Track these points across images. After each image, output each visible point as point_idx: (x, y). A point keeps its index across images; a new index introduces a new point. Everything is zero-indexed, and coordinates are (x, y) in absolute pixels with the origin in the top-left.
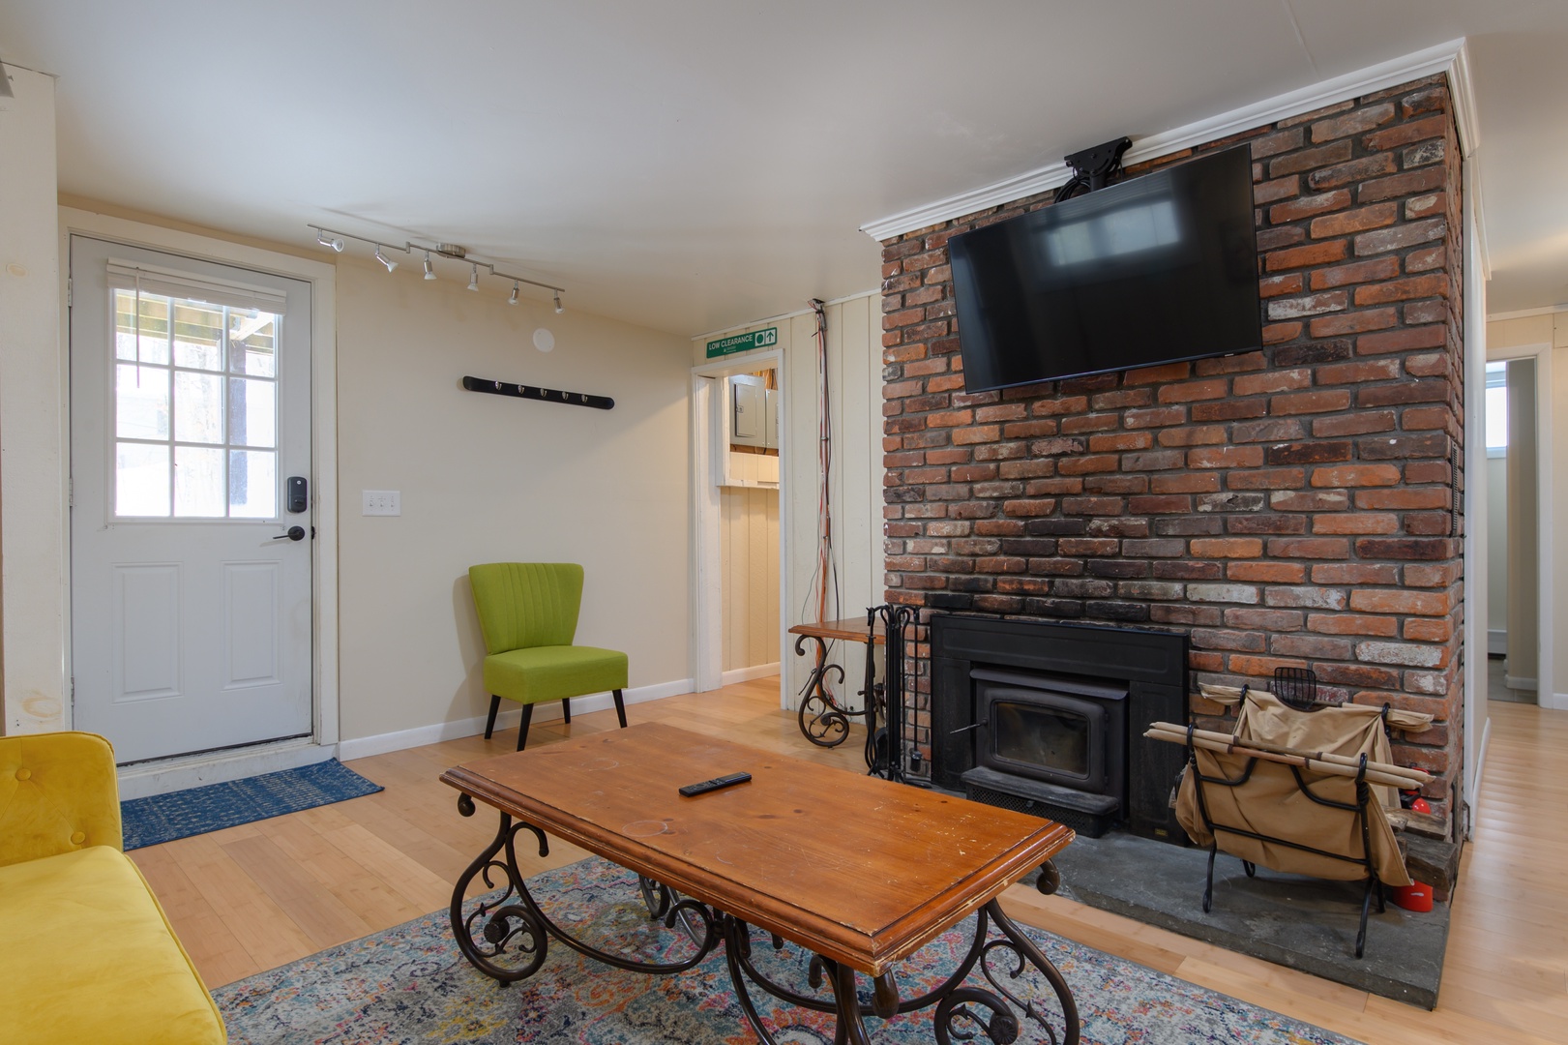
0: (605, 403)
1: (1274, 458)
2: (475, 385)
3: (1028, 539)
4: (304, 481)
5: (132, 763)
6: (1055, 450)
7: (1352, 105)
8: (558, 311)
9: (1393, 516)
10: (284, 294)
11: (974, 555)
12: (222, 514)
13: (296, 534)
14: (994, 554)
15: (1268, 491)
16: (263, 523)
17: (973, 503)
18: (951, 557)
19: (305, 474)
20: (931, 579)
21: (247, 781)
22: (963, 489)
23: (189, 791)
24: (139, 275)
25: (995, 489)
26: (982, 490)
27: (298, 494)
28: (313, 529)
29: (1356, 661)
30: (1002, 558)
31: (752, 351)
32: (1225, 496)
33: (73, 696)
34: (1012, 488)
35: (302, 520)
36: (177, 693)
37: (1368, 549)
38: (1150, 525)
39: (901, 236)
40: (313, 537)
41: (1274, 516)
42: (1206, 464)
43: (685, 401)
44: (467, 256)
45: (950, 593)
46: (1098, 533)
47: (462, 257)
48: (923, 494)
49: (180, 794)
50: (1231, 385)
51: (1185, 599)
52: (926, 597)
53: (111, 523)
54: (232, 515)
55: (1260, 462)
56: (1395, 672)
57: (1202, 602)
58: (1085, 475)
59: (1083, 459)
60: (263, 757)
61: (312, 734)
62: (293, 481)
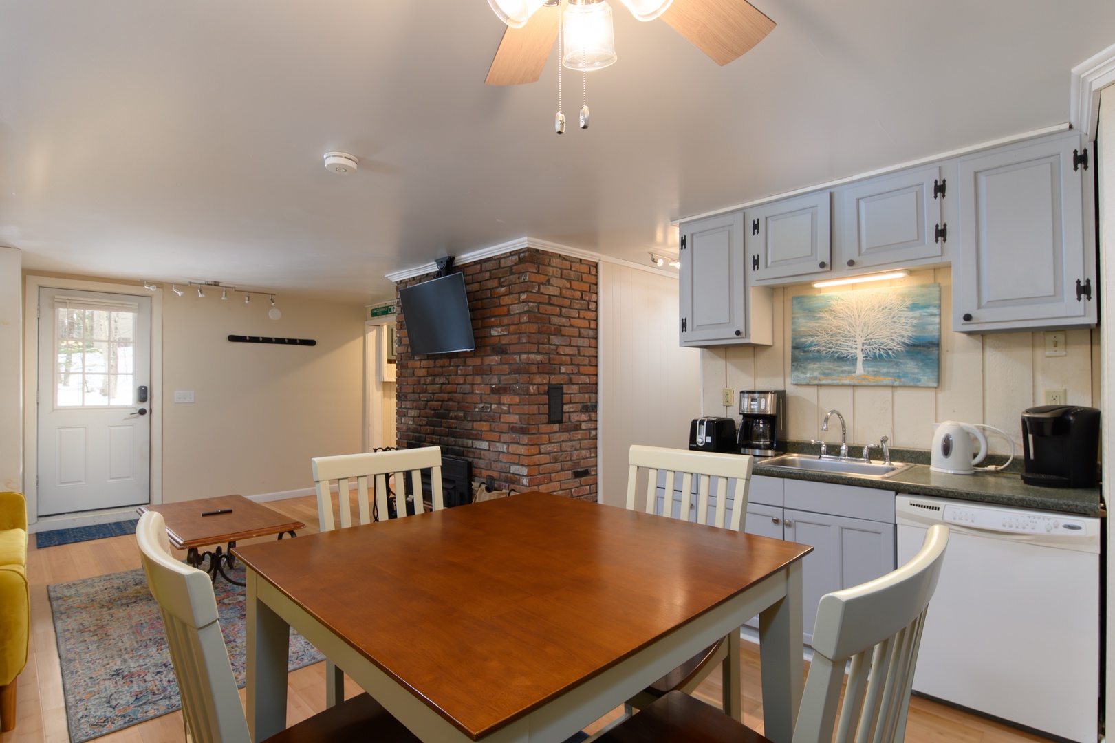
0: (311, 343)
1: (493, 391)
2: (233, 339)
3: (435, 419)
4: (146, 388)
5: (64, 514)
6: (441, 382)
7: (509, 254)
8: (273, 304)
9: (518, 416)
10: (137, 304)
11: (420, 425)
12: (107, 404)
13: (142, 412)
14: (425, 425)
15: (491, 404)
16: (127, 407)
17: (420, 402)
18: (414, 426)
19: (147, 385)
20: (409, 435)
21: (115, 523)
22: (417, 396)
23: (89, 527)
24: (68, 302)
25: (426, 397)
26: (422, 397)
27: (144, 394)
28: (151, 410)
29: (509, 473)
30: (428, 427)
31: (388, 315)
32: (481, 405)
33: (37, 483)
34: (430, 397)
35: (145, 406)
36: (84, 483)
37: (513, 429)
38: (464, 415)
39: (401, 281)
40: (151, 413)
41: (492, 414)
42: (477, 392)
43: (362, 338)
44: (220, 284)
45: (414, 442)
46: (452, 418)
47: (218, 285)
48: (406, 397)
49: (84, 528)
50: (482, 360)
51: (472, 447)
52: (407, 443)
53: (54, 409)
54: (111, 404)
55: (489, 392)
56: (518, 477)
57: (476, 448)
58: (449, 393)
59: (449, 386)
60: (124, 513)
61: (149, 503)
62: (140, 388)
